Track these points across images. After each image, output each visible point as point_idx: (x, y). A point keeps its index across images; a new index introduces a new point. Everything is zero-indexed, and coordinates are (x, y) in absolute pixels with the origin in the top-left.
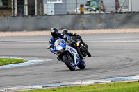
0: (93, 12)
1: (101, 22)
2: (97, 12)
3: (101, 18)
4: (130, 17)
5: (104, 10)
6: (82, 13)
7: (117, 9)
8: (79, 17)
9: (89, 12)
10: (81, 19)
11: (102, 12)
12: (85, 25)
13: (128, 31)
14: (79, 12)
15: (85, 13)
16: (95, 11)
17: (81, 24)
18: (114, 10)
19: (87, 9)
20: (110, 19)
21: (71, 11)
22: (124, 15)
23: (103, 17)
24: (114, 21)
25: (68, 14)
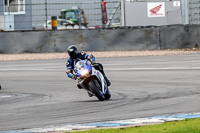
0: (70, 27)
1: (81, 42)
2: (76, 27)
3: (81, 36)
4: (123, 34)
5: (85, 25)
6: (54, 28)
7: (104, 23)
8: (51, 35)
9: (64, 28)
10: (53, 38)
11: (83, 28)
12: (59, 45)
13: (120, 54)
14: (50, 27)
15: (59, 28)
16: (73, 25)
17: (53, 44)
18: (100, 24)
19: (62, 23)
20: (94, 37)
21: (37, 26)
22: (114, 32)
23: (84, 34)
24: (101, 41)
25: (34, 30)
